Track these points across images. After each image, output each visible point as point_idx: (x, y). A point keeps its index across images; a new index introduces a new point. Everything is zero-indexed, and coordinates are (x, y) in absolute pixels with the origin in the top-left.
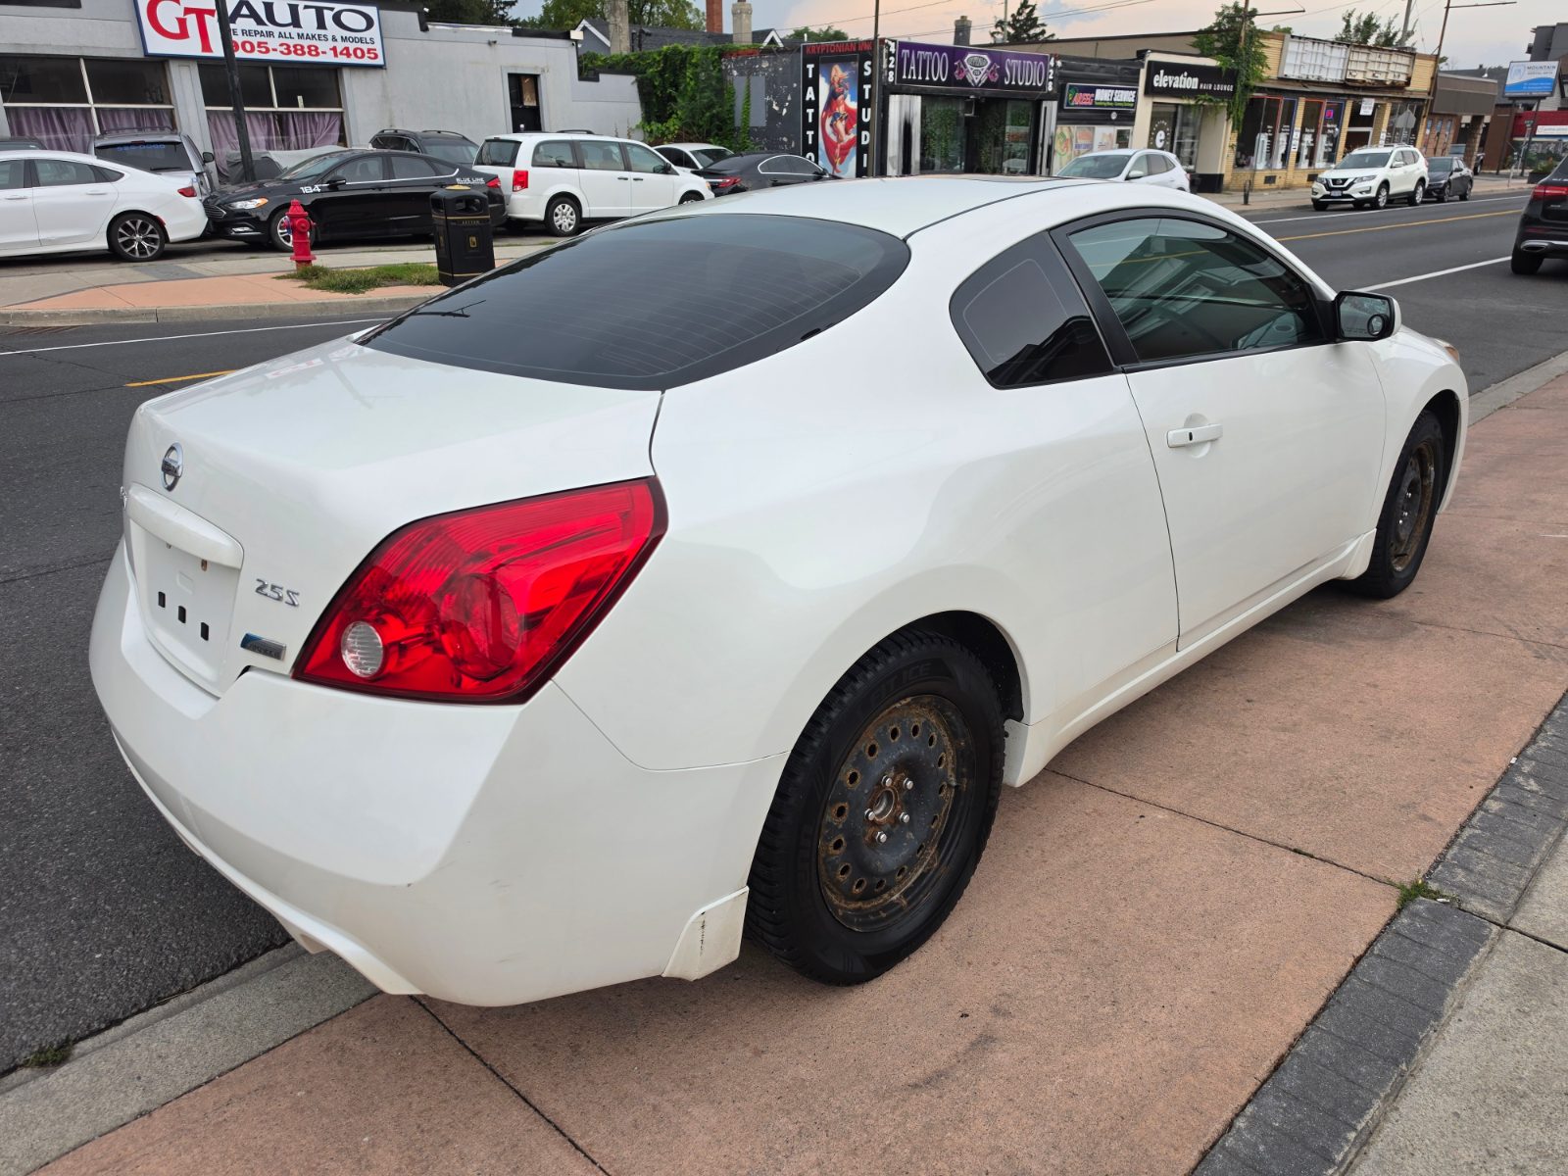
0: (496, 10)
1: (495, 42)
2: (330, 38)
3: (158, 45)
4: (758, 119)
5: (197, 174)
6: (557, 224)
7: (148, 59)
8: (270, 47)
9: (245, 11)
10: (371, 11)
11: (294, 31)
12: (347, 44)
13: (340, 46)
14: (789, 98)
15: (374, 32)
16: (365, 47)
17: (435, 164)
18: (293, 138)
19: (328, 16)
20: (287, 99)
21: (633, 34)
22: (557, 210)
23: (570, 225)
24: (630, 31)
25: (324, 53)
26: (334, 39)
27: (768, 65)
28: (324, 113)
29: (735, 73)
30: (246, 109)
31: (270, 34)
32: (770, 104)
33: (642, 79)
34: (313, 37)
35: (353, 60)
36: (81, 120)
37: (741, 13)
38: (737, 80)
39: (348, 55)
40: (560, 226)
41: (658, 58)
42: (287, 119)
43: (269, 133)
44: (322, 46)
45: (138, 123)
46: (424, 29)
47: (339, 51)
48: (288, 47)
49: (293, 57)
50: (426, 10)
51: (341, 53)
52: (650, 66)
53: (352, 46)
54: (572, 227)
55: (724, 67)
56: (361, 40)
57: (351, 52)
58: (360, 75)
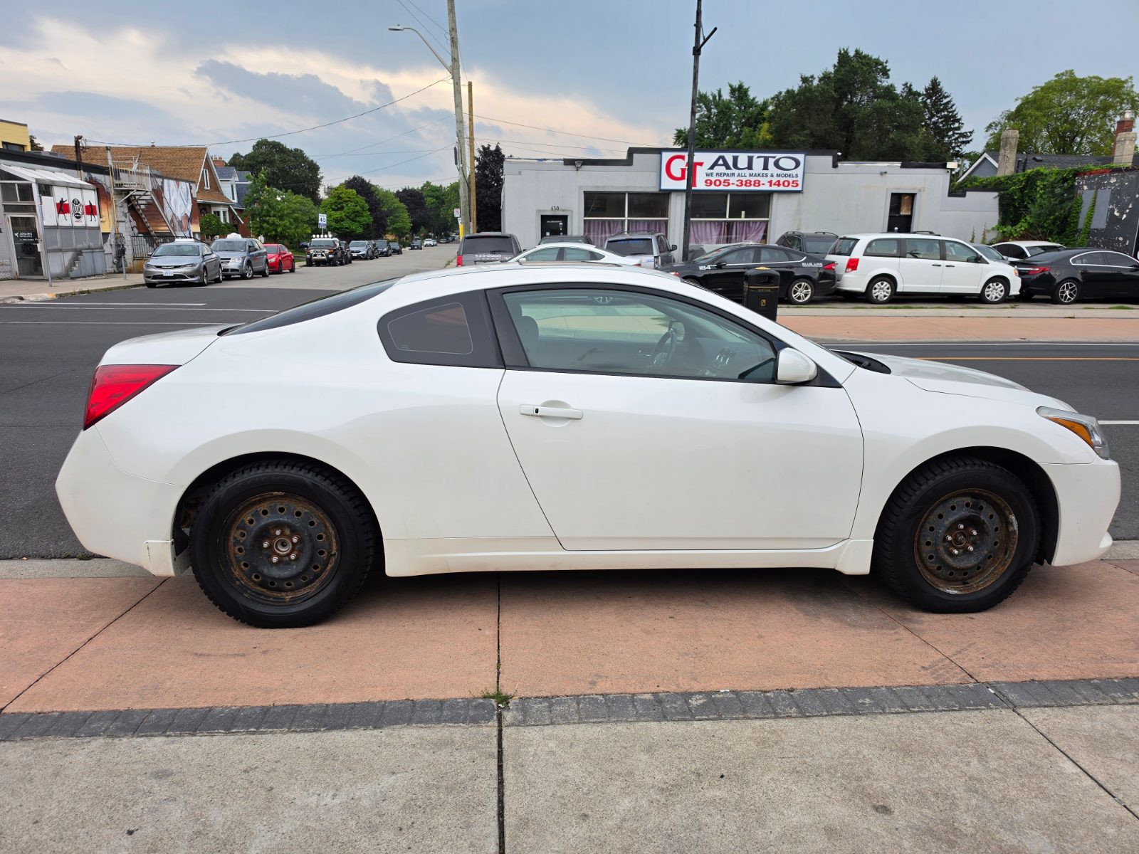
0: (954, 148)
1: (886, 173)
2: (769, 175)
3: (667, 184)
4: (1100, 222)
5: (655, 257)
6: (874, 295)
7: (661, 192)
8: (730, 182)
9: (721, 162)
10: (800, 157)
11: (747, 172)
12: (778, 179)
13: (775, 180)
14: (1130, 206)
15: (800, 170)
16: (791, 180)
17: (790, 254)
18: (734, 236)
19: (771, 161)
20: (734, 213)
21: (1019, 161)
22: (876, 286)
23: (885, 296)
24: (1017, 158)
25: (763, 184)
26: (772, 176)
27: (1115, 180)
28: (756, 221)
29: (1085, 188)
30: (691, 219)
31: (733, 175)
32: (1113, 210)
33: (1003, 195)
34: (759, 175)
35: (782, 188)
36: (620, 227)
37: (1125, 140)
38: (1086, 192)
39: (779, 185)
40: (877, 297)
41: (1022, 179)
42: (733, 226)
43: (720, 234)
44: (763, 180)
45: (648, 228)
46: (835, 166)
47: (773, 182)
48: (742, 181)
49: (743, 188)
50: (840, 154)
51: (775, 184)
52: (1014, 184)
53: (782, 180)
54: (886, 298)
55: (1076, 184)
56: (789, 176)
57: (781, 183)
58: (785, 197)
